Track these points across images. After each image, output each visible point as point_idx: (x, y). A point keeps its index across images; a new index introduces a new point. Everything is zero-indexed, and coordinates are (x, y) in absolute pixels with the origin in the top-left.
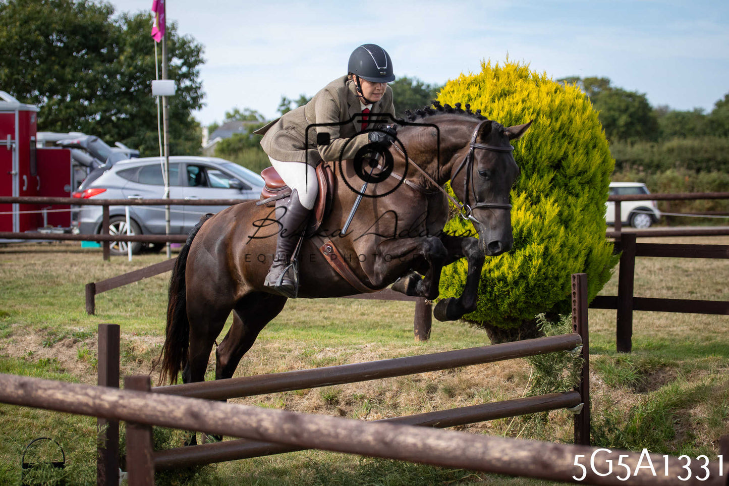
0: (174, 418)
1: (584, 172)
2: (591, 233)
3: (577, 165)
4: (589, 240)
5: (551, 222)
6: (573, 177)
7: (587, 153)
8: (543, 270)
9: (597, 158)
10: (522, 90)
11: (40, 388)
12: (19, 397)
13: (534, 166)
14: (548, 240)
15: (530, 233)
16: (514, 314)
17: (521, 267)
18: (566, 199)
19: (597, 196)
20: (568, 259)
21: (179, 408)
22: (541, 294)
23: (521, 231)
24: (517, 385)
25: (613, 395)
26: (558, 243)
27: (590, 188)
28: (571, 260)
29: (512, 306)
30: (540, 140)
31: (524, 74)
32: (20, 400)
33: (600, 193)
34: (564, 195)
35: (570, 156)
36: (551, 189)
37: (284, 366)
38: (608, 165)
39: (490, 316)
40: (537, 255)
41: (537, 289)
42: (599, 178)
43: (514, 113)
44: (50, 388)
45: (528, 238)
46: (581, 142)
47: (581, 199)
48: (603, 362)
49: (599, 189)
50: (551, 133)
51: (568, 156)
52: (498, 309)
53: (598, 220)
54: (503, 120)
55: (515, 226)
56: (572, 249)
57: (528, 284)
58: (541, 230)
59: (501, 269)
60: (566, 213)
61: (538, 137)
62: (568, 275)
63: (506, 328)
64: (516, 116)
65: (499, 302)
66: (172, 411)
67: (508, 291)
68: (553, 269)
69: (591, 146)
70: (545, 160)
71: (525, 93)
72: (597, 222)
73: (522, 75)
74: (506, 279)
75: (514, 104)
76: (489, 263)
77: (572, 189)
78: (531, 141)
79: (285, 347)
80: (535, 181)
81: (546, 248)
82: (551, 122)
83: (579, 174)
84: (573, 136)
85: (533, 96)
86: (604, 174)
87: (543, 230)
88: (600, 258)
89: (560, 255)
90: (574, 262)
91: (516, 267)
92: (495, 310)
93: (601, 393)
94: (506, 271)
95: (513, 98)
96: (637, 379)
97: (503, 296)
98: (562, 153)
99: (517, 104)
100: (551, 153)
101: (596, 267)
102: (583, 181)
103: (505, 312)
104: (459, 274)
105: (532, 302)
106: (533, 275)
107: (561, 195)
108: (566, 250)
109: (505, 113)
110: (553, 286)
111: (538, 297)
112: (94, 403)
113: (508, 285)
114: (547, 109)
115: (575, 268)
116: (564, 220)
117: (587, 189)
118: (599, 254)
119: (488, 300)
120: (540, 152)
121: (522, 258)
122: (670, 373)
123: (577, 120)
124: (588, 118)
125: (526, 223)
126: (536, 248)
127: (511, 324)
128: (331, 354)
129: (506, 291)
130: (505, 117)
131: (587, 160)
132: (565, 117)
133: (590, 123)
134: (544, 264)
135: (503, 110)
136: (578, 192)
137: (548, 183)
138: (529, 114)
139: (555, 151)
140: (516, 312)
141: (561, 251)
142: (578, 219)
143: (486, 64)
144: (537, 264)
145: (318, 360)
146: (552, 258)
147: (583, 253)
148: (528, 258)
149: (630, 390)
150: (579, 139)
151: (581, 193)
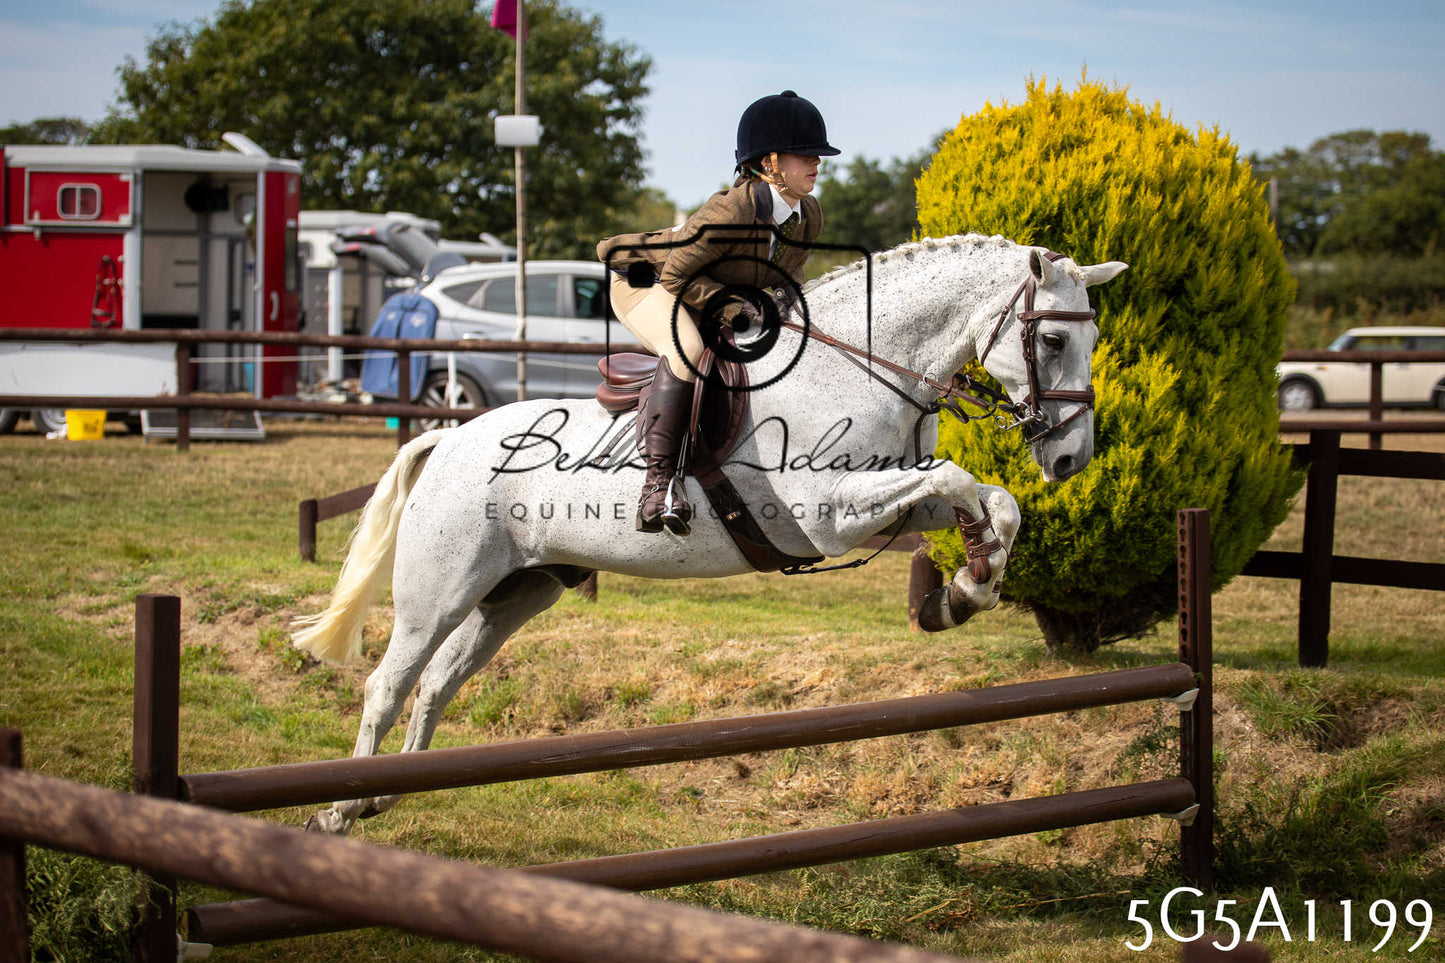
1: (1230, 303)
2: (1242, 426)
3: (1215, 291)
4: (1238, 440)
5: (1162, 401)
6: (1207, 313)
7: (1237, 267)
8: (1142, 499)
9: (1257, 278)
10: (1106, 135)
13: (1127, 289)
14: (1151, 438)
15: (1114, 423)
16: (1086, 585)
17: (1098, 490)
18: (1193, 357)
19: (1258, 352)
20: (1194, 477)
22: (1138, 546)
24: (1086, 728)
25: (1271, 753)
26: (1174, 445)
27: (1242, 336)
28: (1200, 480)
29: (1081, 570)
30: (1138, 238)
31: (1116, 106)
33: (1265, 347)
34: (1189, 350)
35: (1202, 271)
36: (1162, 338)
37: (642, 675)
38: (1280, 291)
39: (1037, 588)
40: (1128, 467)
41: (1129, 535)
42: (1262, 315)
43: (1086, 182)
45: (1113, 433)
46: (1225, 241)
47: (1222, 359)
48: (1257, 686)
49: (1262, 340)
50: (1163, 223)
51: (1196, 271)
52: (1052, 574)
53: (1259, 399)
54: (1065, 197)
56: (1202, 457)
57: (1110, 524)
58: (1138, 419)
59: (1058, 494)
60: (1190, 386)
61: (1135, 232)
63: (1072, 611)
64: (1090, 189)
65: (1053, 560)
67: (1071, 539)
68: (1162, 497)
69: (1245, 252)
70: (1148, 278)
71: (1111, 146)
72: (1256, 406)
73: (1111, 109)
74: (1067, 514)
75: (1088, 165)
76: (1034, 481)
77: (1206, 337)
78: (1119, 239)
79: (650, 636)
80: (1128, 319)
81: (1149, 455)
82: (1162, 203)
84: (1208, 231)
85: (1128, 150)
86: (1272, 308)
87: (1143, 419)
88: (1261, 477)
90: (1206, 483)
91: (1087, 491)
92: (1047, 576)
93: (1247, 749)
94: (1066, 497)
95: (1087, 153)
96: (1321, 723)
97: (1060, 548)
98: (1184, 265)
99: (1095, 164)
100: (1161, 263)
101: (1251, 495)
102: (1228, 322)
103: (1067, 580)
105: (1120, 561)
106: (1121, 508)
107: (1182, 348)
108: (1189, 459)
109: (1068, 182)
110: (1163, 529)
111: (1133, 552)
113: (1071, 527)
114: (1153, 175)
115: (1206, 497)
116: (1186, 399)
117: (1236, 338)
118: (1259, 468)
119: (1031, 555)
120: (1139, 261)
121: (1100, 471)
122: (1396, 711)
123: (1217, 199)
124: (1242, 196)
125: (1108, 404)
126: (1127, 454)
127: (1080, 604)
128: (733, 651)
129: (1066, 539)
130: (1068, 192)
131: (1237, 280)
132: (1192, 193)
133: (1245, 206)
134: (1144, 486)
135: (1064, 177)
136: (1216, 342)
137: (1154, 324)
138: (1117, 186)
139: (1170, 259)
140: (1089, 581)
141: (1178, 461)
142: (1217, 397)
143: (1037, 85)
144: (1128, 486)
145: (707, 664)
146: (1160, 475)
147: (1225, 465)
148: (1110, 474)
149: (1306, 744)
150: (1219, 238)
151: (1224, 346)
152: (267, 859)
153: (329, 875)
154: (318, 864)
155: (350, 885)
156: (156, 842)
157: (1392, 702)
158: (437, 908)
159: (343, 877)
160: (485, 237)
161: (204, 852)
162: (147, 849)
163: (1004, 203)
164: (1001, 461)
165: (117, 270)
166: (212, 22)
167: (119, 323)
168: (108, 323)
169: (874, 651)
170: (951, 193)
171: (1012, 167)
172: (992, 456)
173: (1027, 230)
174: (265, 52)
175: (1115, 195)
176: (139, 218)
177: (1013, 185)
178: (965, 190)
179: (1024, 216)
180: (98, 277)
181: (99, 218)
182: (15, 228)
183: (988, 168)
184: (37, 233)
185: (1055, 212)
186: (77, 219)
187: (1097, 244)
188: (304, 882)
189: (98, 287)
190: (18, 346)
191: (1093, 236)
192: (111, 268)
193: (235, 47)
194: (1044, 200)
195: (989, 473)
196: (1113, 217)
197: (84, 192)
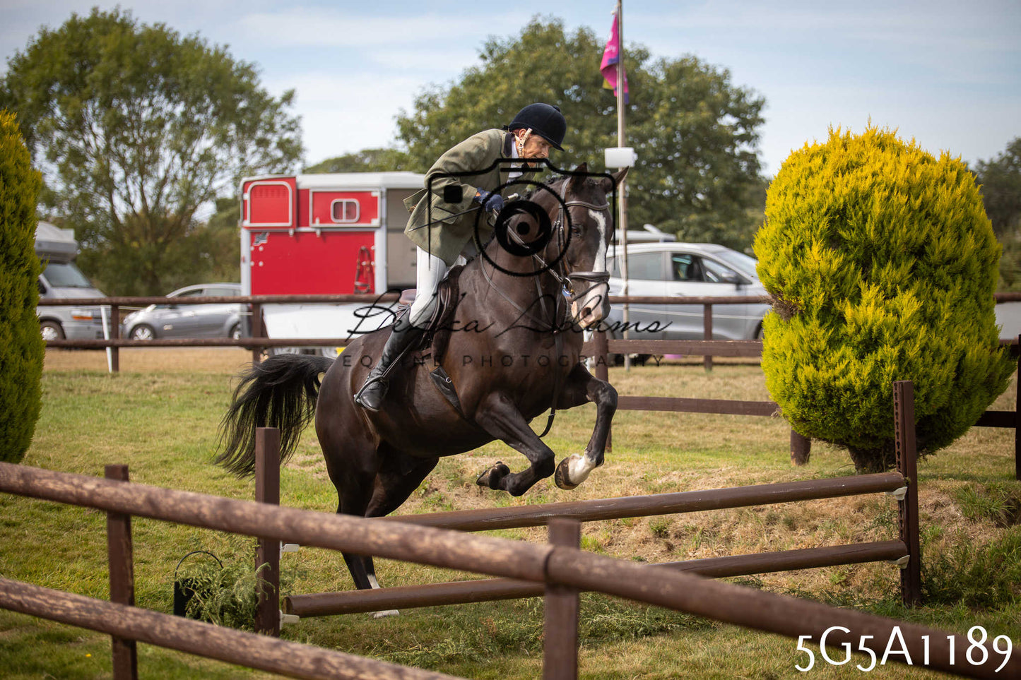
0: (137, 505)
1: (954, 259)
2: (964, 333)
3: (943, 252)
5: (911, 319)
6: (939, 266)
7: (960, 237)
8: (899, 378)
9: (970, 243)
10: (876, 161)
11: (36, 478)
12: (20, 487)
13: (888, 253)
14: (903, 342)
15: (880, 333)
16: (871, 431)
17: (872, 373)
18: (931, 292)
20: (933, 365)
21: (140, 495)
23: (871, 331)
25: (970, 529)
26: (918, 346)
27: (964, 279)
28: (936, 366)
29: (865, 422)
31: (887, 142)
32: (21, 490)
33: (981, 286)
34: (929, 288)
35: (935, 241)
36: (911, 281)
37: (619, 493)
38: (990, 250)
39: (842, 434)
40: (890, 359)
42: (976, 266)
43: (861, 189)
44: (45, 478)
45: (879, 339)
46: (949, 222)
47: (950, 293)
49: (978, 281)
50: (909, 212)
51: (931, 240)
52: (849, 425)
54: (847, 198)
55: (863, 325)
56: (937, 352)
57: (880, 397)
58: (895, 330)
59: (848, 376)
60: (930, 310)
61: (891, 217)
62: (932, 383)
63: (866, 448)
64: (863, 193)
65: (848, 416)
66: (135, 499)
67: (857, 403)
68: (912, 377)
69: (964, 228)
70: (901, 245)
71: (878, 165)
73: (883, 144)
74: (854, 388)
75: (862, 178)
77: (940, 280)
79: (628, 470)
80: (889, 271)
81: (902, 352)
82: (908, 200)
83: (948, 262)
84: (939, 215)
85: (887, 169)
86: (984, 261)
87: (898, 329)
88: (977, 364)
89: (920, 360)
90: (940, 368)
91: (865, 373)
92: (846, 426)
93: (957, 526)
94: (853, 379)
95: (862, 171)
96: (1003, 511)
97: (852, 409)
98: (923, 237)
99: (866, 178)
100: (908, 235)
101: (972, 375)
102: (954, 271)
103: (857, 428)
104: (800, 383)
106: (887, 383)
107: (924, 287)
108: (928, 354)
109: (849, 189)
112: (77, 492)
113: (857, 396)
114: (902, 183)
115: (940, 377)
116: (927, 318)
117: (959, 280)
118: (975, 358)
119: (836, 413)
120: (894, 235)
121: (873, 363)
123: (945, 196)
124: (963, 195)
125: (876, 321)
126: (888, 351)
127: (870, 443)
128: (675, 478)
129: (856, 403)
130: (849, 195)
131: (959, 245)
132: (929, 193)
133: (964, 200)
134: (900, 371)
135: (847, 186)
136: (947, 283)
137: (907, 272)
138: (879, 191)
139: (914, 234)
140: (872, 429)
141: (922, 355)
142: (946, 316)
143: (835, 131)
144: (890, 371)
145: (657, 486)
146: (909, 364)
147: (952, 357)
148: (879, 364)
149: (993, 523)
150: (946, 220)
151: (951, 285)
152: (219, 512)
153: (243, 517)
154: (239, 513)
155: (251, 521)
156: (177, 508)
158: (283, 528)
159: (247, 517)
160: (648, 227)
161: (196, 511)
162: (174, 512)
163: (812, 203)
164: (815, 357)
165: (371, 256)
166: (458, 82)
167: (372, 290)
168: (365, 290)
169: (755, 476)
170: (783, 197)
171: (817, 182)
172: (809, 355)
173: (825, 219)
174: (492, 102)
175: (878, 196)
176: (384, 221)
177: (816, 192)
178: (790, 196)
179: (824, 210)
180: (358, 260)
181: (358, 221)
182: (303, 229)
183: (803, 181)
184: (318, 232)
185: (841, 208)
186: (344, 223)
187: (867, 226)
188: (233, 521)
189: (358, 267)
190: (297, 307)
191: (865, 221)
192: (367, 255)
193: (473, 100)
194: (835, 200)
195: (808, 364)
196: (877, 210)
197: (348, 204)
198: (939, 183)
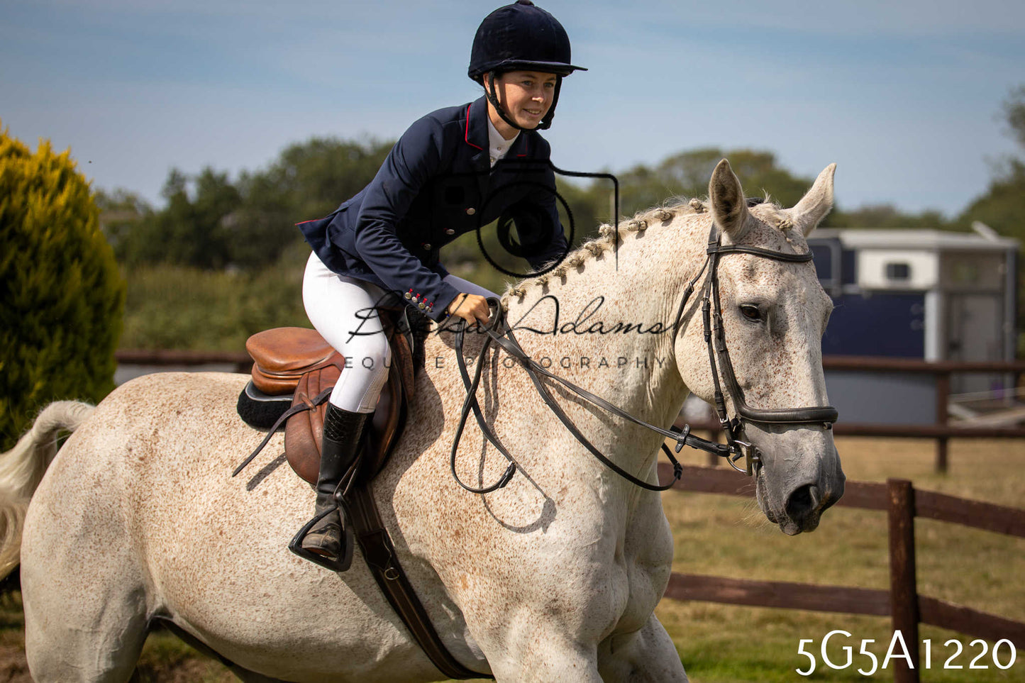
1: (50, 302)
3: (35, 290)
6: (29, 311)
9: (76, 279)
18: (17, 349)
27: (66, 331)
33: (92, 342)
34: (12, 343)
35: (21, 274)
42: (84, 313)
46: (44, 247)
47: (43, 353)
49: (88, 336)
51: (16, 272)
60: (13, 377)
77: (29, 332)
83: (42, 306)
84: (29, 236)
86: (98, 307)
98: (4, 268)
102: (50, 319)
107: (6, 341)
116: (10, 388)
117: (59, 333)
122: (195, 669)
123: (39, 206)
124: (68, 205)
131: (58, 281)
132: (17, 200)
136: (39, 338)
142: (39, 386)
150: (40, 242)
151: (47, 340)
157: (193, 662)
198: (32, 188)
